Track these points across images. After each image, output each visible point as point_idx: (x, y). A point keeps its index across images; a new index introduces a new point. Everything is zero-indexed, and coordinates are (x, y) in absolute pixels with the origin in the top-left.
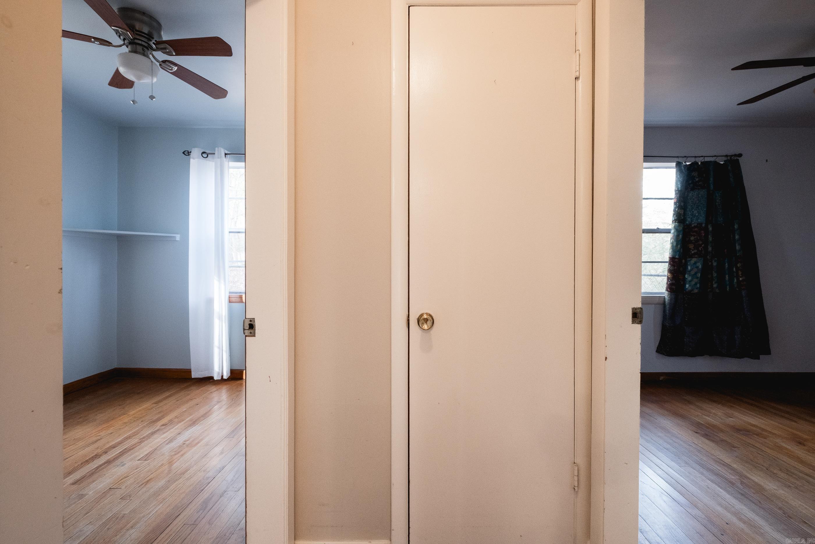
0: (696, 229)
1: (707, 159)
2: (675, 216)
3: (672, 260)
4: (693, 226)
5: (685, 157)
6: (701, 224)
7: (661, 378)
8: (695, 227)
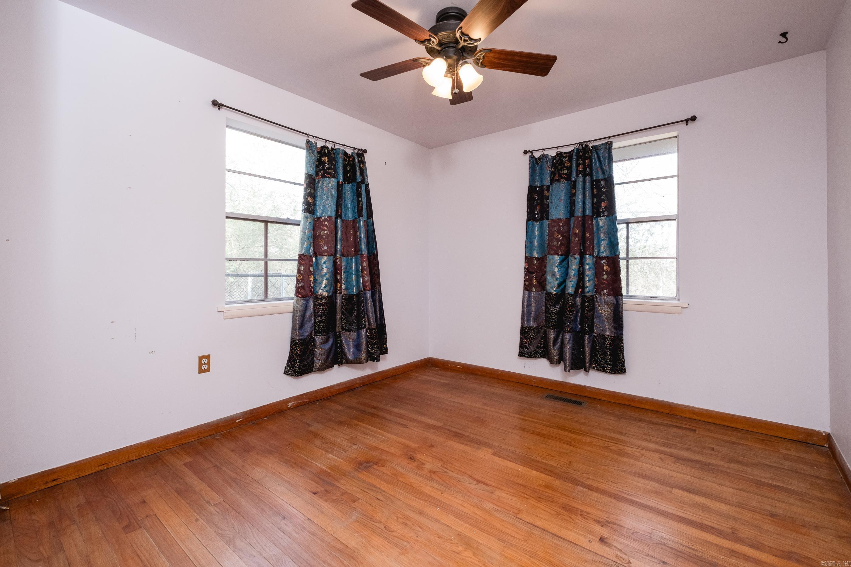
0: (326, 223)
1: (337, 147)
2: (304, 204)
3: (302, 258)
4: (323, 219)
5: (316, 137)
6: (330, 217)
7: (290, 405)
8: (325, 220)
